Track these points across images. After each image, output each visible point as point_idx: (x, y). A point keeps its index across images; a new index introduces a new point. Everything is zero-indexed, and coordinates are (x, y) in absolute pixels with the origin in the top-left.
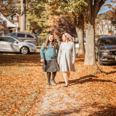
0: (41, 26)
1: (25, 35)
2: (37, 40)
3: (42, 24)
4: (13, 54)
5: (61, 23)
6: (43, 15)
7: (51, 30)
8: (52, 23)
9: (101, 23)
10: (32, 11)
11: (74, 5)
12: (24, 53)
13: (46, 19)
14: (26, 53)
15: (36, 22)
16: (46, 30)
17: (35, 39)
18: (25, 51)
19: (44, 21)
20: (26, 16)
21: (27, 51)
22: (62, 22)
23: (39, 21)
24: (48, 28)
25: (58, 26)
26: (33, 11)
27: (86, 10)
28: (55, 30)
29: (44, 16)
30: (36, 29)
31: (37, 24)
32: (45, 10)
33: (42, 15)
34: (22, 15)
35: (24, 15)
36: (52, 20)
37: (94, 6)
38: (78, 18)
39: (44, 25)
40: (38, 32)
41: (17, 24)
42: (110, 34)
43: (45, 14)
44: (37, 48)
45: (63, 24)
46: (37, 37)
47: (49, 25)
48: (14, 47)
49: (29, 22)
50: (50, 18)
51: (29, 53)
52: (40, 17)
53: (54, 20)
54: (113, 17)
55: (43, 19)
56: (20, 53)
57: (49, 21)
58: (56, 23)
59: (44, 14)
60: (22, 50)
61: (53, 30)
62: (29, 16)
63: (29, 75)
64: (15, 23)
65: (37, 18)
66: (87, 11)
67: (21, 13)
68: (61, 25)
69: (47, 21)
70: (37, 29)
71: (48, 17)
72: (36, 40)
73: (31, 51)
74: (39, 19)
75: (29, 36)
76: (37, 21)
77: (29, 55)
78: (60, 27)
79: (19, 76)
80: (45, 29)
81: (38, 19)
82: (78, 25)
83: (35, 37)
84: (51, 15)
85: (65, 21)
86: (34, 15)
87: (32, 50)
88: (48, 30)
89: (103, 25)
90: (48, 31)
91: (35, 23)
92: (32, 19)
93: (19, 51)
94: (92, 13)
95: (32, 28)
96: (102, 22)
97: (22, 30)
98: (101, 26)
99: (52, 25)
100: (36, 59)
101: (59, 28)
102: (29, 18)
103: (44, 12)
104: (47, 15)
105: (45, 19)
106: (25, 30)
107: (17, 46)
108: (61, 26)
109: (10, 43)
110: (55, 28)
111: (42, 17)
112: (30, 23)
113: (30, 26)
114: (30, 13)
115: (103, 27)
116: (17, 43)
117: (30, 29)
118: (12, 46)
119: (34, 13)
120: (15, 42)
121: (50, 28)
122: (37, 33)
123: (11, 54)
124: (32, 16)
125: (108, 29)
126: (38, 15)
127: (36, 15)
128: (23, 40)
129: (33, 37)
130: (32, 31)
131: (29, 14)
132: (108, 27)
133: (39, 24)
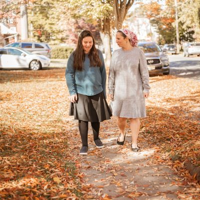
0: (50, 31)
1: (31, 44)
2: (48, 50)
3: (51, 28)
4: (20, 71)
5: (79, 26)
6: (52, 14)
7: (64, 36)
8: (65, 26)
9: (136, 22)
10: (35, 10)
11: (98, 10)
12: (35, 69)
13: (57, 20)
14: (38, 68)
15: (42, 25)
16: (58, 36)
17: (46, 50)
18: (35, 67)
19: (53, 23)
20: (27, 17)
21: (38, 65)
22: (80, 24)
23: (46, 24)
24: (60, 33)
25: (73, 30)
26: (37, 10)
27: (111, 14)
28: (71, 35)
29: (53, 16)
30: (43, 36)
31: (43, 28)
32: (54, 7)
33: (49, 15)
34: (22, 16)
35: (25, 16)
36: (65, 21)
37: (120, 10)
38: (103, 21)
39: (54, 29)
40: (46, 40)
41: (15, 28)
42: (149, 38)
43: (55, 13)
44: (51, 62)
45: (81, 26)
46: (48, 47)
47: (61, 29)
48: (21, 62)
49: (32, 25)
50: (62, 19)
51: (41, 68)
52: (48, 18)
53: (68, 21)
54: (152, 14)
55: (52, 19)
56: (29, 69)
57: (60, 23)
58: (71, 26)
59: (53, 14)
60: (32, 65)
61: (67, 36)
62: (31, 17)
63: (53, 89)
64: (11, 28)
65: (43, 18)
66: (113, 16)
67: (21, 14)
68: (79, 28)
69: (58, 23)
70: (43, 35)
71: (60, 18)
72: (47, 52)
73: (43, 66)
74: (46, 20)
75: (37, 46)
76: (43, 24)
77: (41, 71)
78: (77, 32)
79: (43, 90)
80: (55, 34)
81: (44, 20)
82: (104, 29)
83: (46, 48)
84: (63, 14)
85: (83, 23)
86: (38, 14)
87: (45, 64)
88: (60, 36)
89: (138, 26)
90: (60, 38)
91: (41, 27)
92: (37, 21)
93: (28, 67)
94: (118, 17)
95: (37, 34)
96: (138, 21)
97: (24, 38)
98: (137, 27)
99: (65, 29)
100: (53, 75)
101: (76, 33)
102: (32, 20)
103: (53, 9)
104: (57, 14)
105: (55, 20)
106: (28, 37)
107: (25, 61)
108: (79, 30)
109: (16, 57)
110: (71, 33)
111: (51, 17)
112: (33, 26)
113: (33, 32)
114: (33, 12)
115: (138, 28)
116: (25, 56)
117: (35, 36)
118: (18, 60)
119: (39, 12)
120: (22, 54)
121: (63, 33)
122: (44, 40)
123: (18, 71)
124: (36, 17)
125: (147, 31)
126: (44, 14)
127: (41, 15)
128: (31, 51)
129: (43, 47)
130: (36, 38)
131: (31, 13)
132: (147, 27)
133: (47, 28)
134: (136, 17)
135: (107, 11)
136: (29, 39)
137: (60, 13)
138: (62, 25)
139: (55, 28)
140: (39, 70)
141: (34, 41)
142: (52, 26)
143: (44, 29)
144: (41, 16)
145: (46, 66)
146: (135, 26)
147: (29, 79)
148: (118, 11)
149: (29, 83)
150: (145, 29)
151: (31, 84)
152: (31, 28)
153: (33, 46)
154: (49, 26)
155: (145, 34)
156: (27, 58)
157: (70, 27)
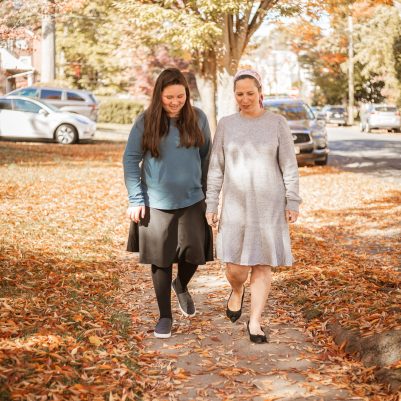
0: (97, 67)
1: (60, 93)
2: (93, 106)
3: (101, 61)
4: (36, 144)
5: (157, 60)
6: (103, 35)
7: (126, 79)
8: (130, 59)
9: (271, 58)
10: (71, 24)
12: (64, 142)
13: (113, 47)
14: (70, 140)
15: (84, 56)
16: (113, 78)
17: (89, 106)
18: (65, 137)
19: (106, 51)
20: (55, 37)
21: (72, 135)
22: (158, 57)
23: (92, 53)
24: (118, 74)
25: (145, 68)
26: (76, 24)
27: (218, 43)
28: (141, 77)
29: (106, 37)
30: (84, 77)
31: (85, 62)
32: (109, 21)
33: (99, 35)
34: (45, 35)
35: (50, 36)
36: (130, 50)
37: (236, 35)
38: (203, 54)
39: (107, 65)
40: (89, 85)
41: (29, 58)
42: (296, 92)
43: (109, 32)
44: (98, 129)
45: (160, 61)
46: (93, 100)
47: (122, 64)
48: (39, 126)
49: (63, 54)
50: (124, 45)
51: (77, 141)
52: (95, 41)
53: (134, 49)
54: (303, 44)
55: (105, 45)
56: (54, 140)
57: (119, 53)
58: (141, 60)
59: (106, 33)
60: (59, 133)
61: (133, 79)
62: (63, 38)
64: (21, 58)
65: (86, 42)
66: (221, 46)
67: (43, 30)
68: (155, 66)
69: (115, 52)
70: (85, 75)
71: (119, 42)
72: (91, 108)
73: (82, 136)
74: (92, 45)
75: (71, 97)
76: (86, 53)
77: (76, 146)
78: (153, 72)
80: (109, 75)
81: (88, 45)
82: (203, 71)
83: (88, 101)
84: (126, 36)
85: (166, 55)
86: (76, 34)
87: (85, 133)
88: (118, 79)
89: (275, 65)
90: (118, 83)
91: (82, 58)
92: (73, 47)
93: (51, 136)
94: (231, 49)
95: (72, 73)
96: (274, 55)
97: (46, 80)
98: (272, 68)
99: (130, 64)
100: (101, 154)
101: (150, 74)
102: (64, 43)
103: (107, 25)
104: (114, 34)
105: (109, 46)
106: (55, 78)
107: (46, 124)
108: (156, 68)
109: (29, 116)
110: (140, 74)
111: (101, 39)
112: (66, 57)
113: (66, 67)
114: (66, 29)
115: (275, 70)
116: (47, 114)
117: (68, 76)
118: (33, 122)
119: (78, 30)
120: (41, 111)
121: (124, 73)
122: (86, 86)
123: (31, 144)
124: (71, 39)
125: (292, 76)
126: (88, 34)
127: (83, 35)
128: (60, 107)
129: (82, 100)
130: (71, 80)
131: (62, 30)
132: (291, 69)
133: (93, 61)
134: (270, 47)
135: (211, 35)
136: (56, 81)
137: (120, 33)
138: (123, 57)
139: (108, 62)
140: (73, 143)
141: (65, 85)
142: (104, 58)
143: (88, 64)
144: (82, 37)
145: (87, 137)
146: (269, 66)
147: (52, 160)
148: (233, 37)
149: (52, 169)
150: (289, 73)
151: (56, 171)
152: (61, 59)
153: (64, 96)
154: (98, 57)
155: (289, 82)
156: (50, 120)
157: (139, 62)
